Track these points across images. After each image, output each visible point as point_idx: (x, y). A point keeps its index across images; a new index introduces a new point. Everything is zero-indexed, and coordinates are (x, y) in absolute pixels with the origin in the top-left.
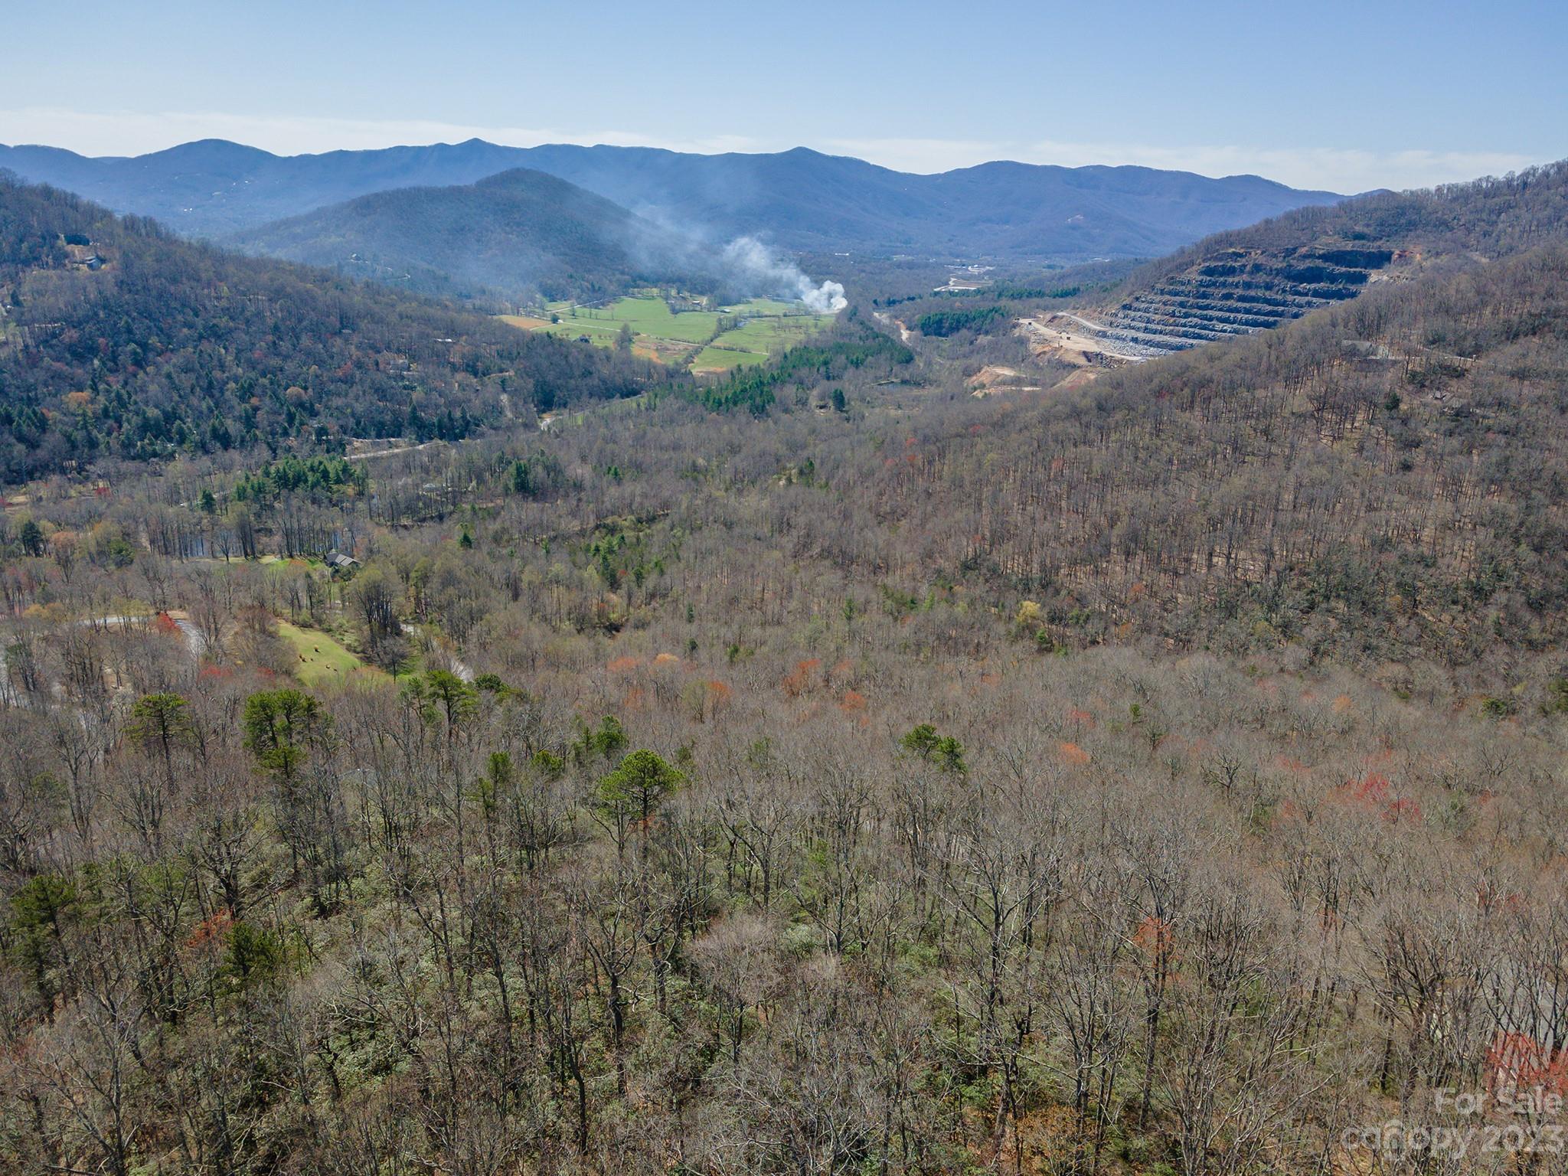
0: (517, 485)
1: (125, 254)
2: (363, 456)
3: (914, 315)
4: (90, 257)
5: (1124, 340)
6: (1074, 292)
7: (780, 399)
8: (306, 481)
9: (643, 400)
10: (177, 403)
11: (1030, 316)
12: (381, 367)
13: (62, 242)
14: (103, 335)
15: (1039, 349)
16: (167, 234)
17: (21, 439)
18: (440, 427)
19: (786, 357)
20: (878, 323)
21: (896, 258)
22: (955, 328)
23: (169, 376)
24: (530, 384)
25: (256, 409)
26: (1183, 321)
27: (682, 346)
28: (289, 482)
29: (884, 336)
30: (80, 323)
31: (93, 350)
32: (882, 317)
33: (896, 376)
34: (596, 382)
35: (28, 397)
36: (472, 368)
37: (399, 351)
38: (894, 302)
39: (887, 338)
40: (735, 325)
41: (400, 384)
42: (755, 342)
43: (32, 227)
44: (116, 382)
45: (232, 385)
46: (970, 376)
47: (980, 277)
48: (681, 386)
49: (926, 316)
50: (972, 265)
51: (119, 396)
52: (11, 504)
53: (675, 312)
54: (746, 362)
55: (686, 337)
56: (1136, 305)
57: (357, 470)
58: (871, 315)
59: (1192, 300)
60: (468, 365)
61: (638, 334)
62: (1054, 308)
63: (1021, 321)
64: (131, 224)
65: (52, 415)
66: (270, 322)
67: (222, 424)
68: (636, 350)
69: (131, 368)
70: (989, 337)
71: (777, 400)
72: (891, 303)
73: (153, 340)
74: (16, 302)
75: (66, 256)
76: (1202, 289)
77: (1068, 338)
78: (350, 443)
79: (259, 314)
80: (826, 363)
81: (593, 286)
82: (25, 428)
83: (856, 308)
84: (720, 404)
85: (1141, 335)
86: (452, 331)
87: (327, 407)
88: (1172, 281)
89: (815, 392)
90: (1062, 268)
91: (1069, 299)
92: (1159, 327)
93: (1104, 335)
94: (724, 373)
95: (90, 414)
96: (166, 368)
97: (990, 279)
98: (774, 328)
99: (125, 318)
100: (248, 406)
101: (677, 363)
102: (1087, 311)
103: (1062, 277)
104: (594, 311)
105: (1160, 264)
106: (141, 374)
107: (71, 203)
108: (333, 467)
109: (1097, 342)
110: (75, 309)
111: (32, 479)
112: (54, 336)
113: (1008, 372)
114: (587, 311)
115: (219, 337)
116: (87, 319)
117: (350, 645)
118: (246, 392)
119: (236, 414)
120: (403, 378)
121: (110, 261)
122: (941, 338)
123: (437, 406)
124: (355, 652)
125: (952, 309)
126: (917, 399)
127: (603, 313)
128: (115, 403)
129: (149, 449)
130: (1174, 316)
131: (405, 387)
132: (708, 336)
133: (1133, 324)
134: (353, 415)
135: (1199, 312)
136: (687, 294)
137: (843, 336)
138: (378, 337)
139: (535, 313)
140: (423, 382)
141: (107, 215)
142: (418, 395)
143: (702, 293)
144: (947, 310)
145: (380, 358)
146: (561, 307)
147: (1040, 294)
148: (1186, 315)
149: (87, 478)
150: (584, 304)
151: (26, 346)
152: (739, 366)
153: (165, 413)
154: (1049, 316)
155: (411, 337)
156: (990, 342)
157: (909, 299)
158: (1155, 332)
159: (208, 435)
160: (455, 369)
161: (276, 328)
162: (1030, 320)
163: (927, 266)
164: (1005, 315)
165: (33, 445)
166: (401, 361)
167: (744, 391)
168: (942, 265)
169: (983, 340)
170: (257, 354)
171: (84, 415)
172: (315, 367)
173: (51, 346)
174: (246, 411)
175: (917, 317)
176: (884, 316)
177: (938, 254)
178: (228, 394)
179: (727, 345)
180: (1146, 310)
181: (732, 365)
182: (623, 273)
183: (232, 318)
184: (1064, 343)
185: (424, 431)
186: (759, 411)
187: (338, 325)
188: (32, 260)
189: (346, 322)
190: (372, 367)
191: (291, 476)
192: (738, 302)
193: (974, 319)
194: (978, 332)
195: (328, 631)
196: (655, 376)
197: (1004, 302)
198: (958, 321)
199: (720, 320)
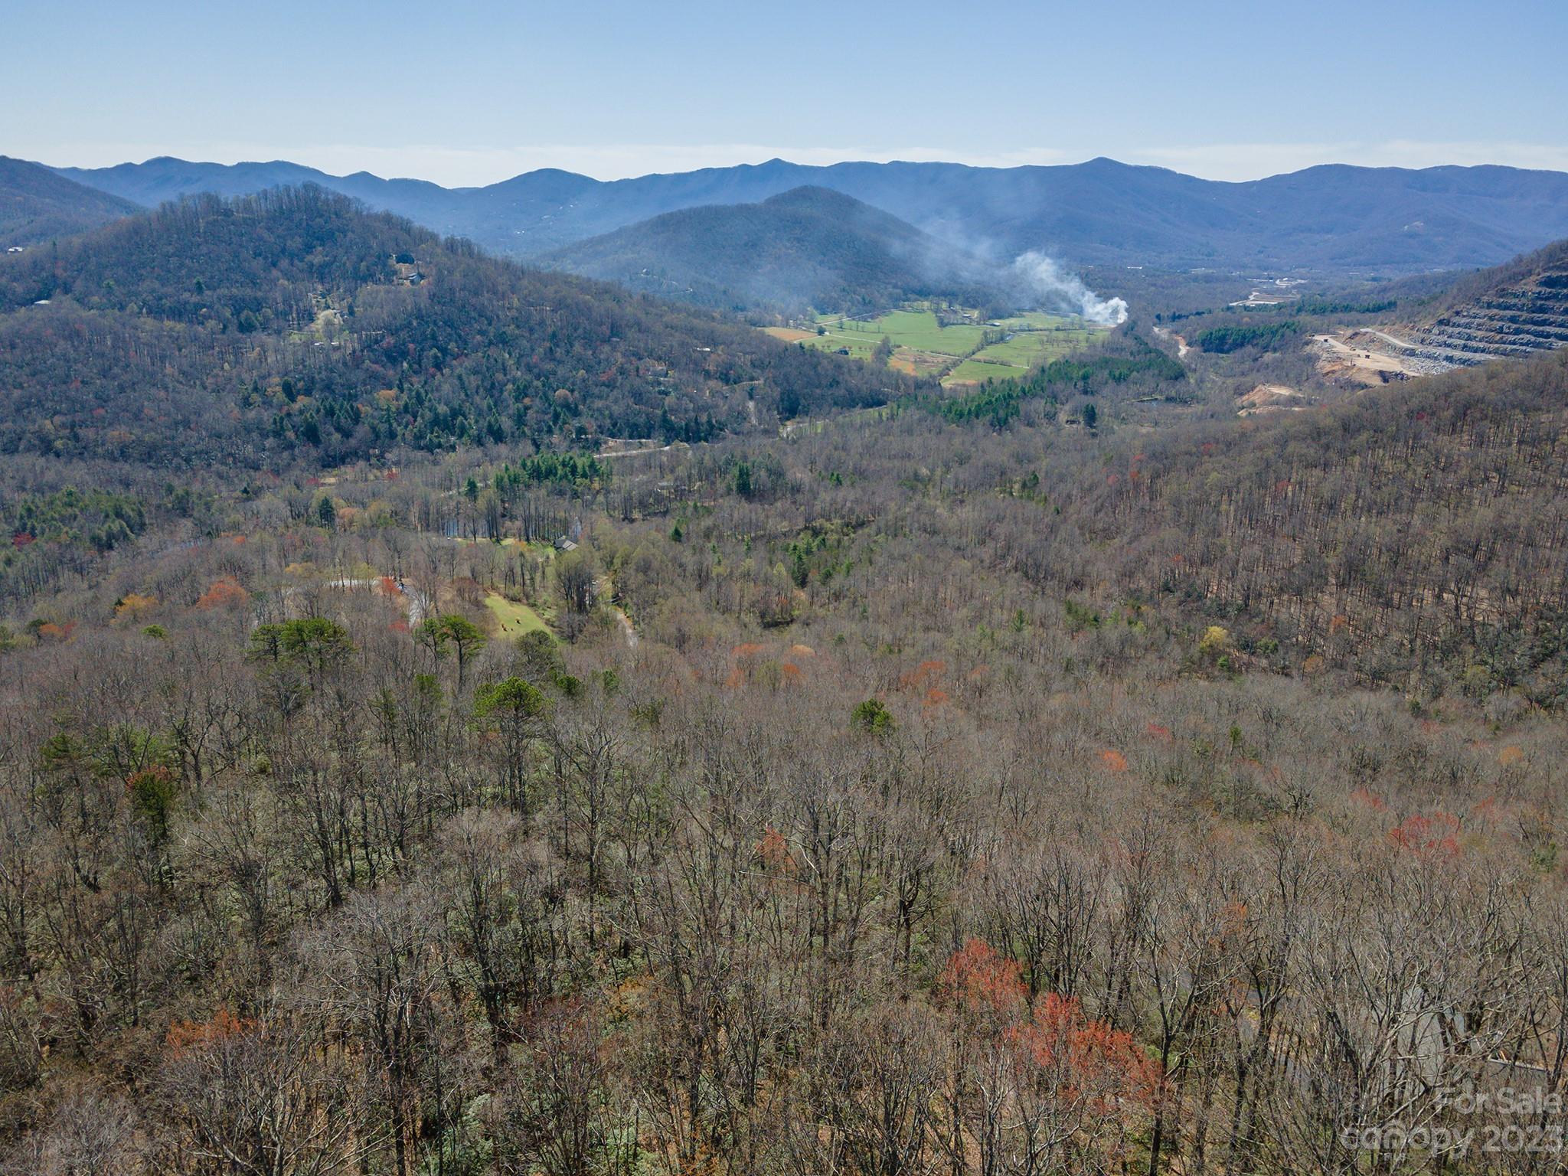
0: (738, 486)
1: (440, 271)
2: (614, 454)
3: (1195, 331)
4: (413, 274)
5: (1436, 359)
6: (1392, 305)
7: (1026, 414)
8: (555, 475)
9: (885, 411)
10: (463, 401)
11: (1328, 332)
12: (641, 372)
13: (393, 261)
14: (413, 342)
15: (1328, 368)
16: (479, 252)
17: (338, 429)
18: (687, 429)
19: (1043, 371)
20: (1156, 338)
21: (1194, 271)
22: (1239, 344)
23: (460, 377)
24: (776, 393)
25: (527, 408)
26: (1512, 338)
27: (941, 358)
28: (539, 474)
29: (1157, 351)
30: (397, 330)
31: (404, 354)
32: (1161, 332)
33: (1161, 393)
34: (842, 392)
35: (350, 393)
36: (726, 377)
37: (659, 359)
38: (1180, 317)
39: (1160, 354)
40: (1002, 339)
41: (657, 389)
42: (1019, 356)
43: (371, 247)
44: (417, 382)
45: (510, 386)
46: (1242, 394)
47: (1288, 290)
48: (926, 398)
49: (1207, 332)
50: (1281, 279)
51: (418, 394)
52: (323, 484)
53: (943, 324)
54: (999, 374)
55: (946, 350)
56: (1456, 319)
57: (603, 468)
58: (1150, 330)
59: (1525, 315)
60: (722, 373)
61: (900, 346)
62: (1359, 323)
63: (1317, 337)
64: (451, 246)
65: (365, 409)
66: (550, 330)
67: (497, 421)
68: (894, 363)
69: (432, 370)
70: (1277, 355)
71: (1022, 413)
72: (1175, 318)
73: (452, 346)
74: (351, 313)
75: (395, 273)
76: (1539, 303)
77: (1368, 357)
78: (606, 443)
79: (542, 323)
80: (1085, 378)
81: (864, 299)
82: (343, 420)
83: (1135, 322)
84: (961, 415)
85: (1458, 354)
86: (712, 340)
87: (589, 408)
88: (1502, 293)
89: (1067, 407)
90: (1390, 280)
91: (1381, 315)
92: (1481, 345)
93: (1412, 353)
94: (974, 385)
95: (394, 409)
96: (458, 371)
97: (1298, 292)
98: (1042, 342)
99: (431, 326)
100: (520, 405)
101: (931, 376)
102: (1396, 327)
103: (1385, 290)
104: (861, 324)
105: (1491, 274)
106: (438, 376)
107: (406, 227)
108: (581, 462)
109: (1402, 361)
110: (395, 318)
111: (344, 463)
112: (377, 342)
113: (1285, 391)
114: (854, 323)
115: (505, 343)
116: (402, 328)
117: (548, 620)
118: (521, 393)
119: (511, 412)
120: (659, 383)
121: (428, 276)
122: (1221, 355)
123: (686, 411)
124: (552, 626)
125: (1238, 323)
126: (1178, 417)
127: (871, 326)
128: (414, 401)
129: (436, 441)
130: (1501, 333)
131: (660, 392)
132: (969, 350)
133: (1449, 341)
134: (611, 417)
135: (1533, 328)
136: (957, 307)
137: (1113, 350)
138: (642, 345)
139: (803, 325)
140: (676, 387)
141: (434, 237)
142: (670, 401)
143: (974, 307)
144: (1233, 325)
145: (641, 364)
146: (830, 320)
147: (1347, 309)
148: (1517, 332)
149: (383, 464)
150: (852, 316)
151: (354, 351)
152: (990, 379)
153: (452, 410)
154: (1350, 332)
155: (672, 346)
156: (1275, 360)
157: (1198, 314)
158: (1476, 350)
159: (485, 430)
160: (708, 375)
161: (554, 335)
162: (1326, 337)
163: (1227, 279)
164: (1298, 331)
165: (347, 434)
166: (661, 367)
167: (989, 403)
168: (1245, 278)
169: (1269, 357)
170: (535, 359)
171: (388, 410)
172: (582, 372)
173: (373, 351)
174: (518, 410)
175: (1198, 333)
176: (1165, 330)
177: (1244, 267)
178: (506, 394)
179: (988, 358)
180: (1467, 326)
181: (984, 379)
182: (895, 286)
183: (518, 327)
184: (1361, 362)
185: (672, 433)
186: (1000, 425)
187: (608, 332)
188: (368, 277)
189: (616, 330)
190: (633, 373)
191: (543, 469)
192: (1011, 316)
193: (1262, 335)
194: (1266, 349)
195: (533, 606)
196: (903, 387)
197: (1304, 318)
198: (1244, 337)
199: (985, 334)
